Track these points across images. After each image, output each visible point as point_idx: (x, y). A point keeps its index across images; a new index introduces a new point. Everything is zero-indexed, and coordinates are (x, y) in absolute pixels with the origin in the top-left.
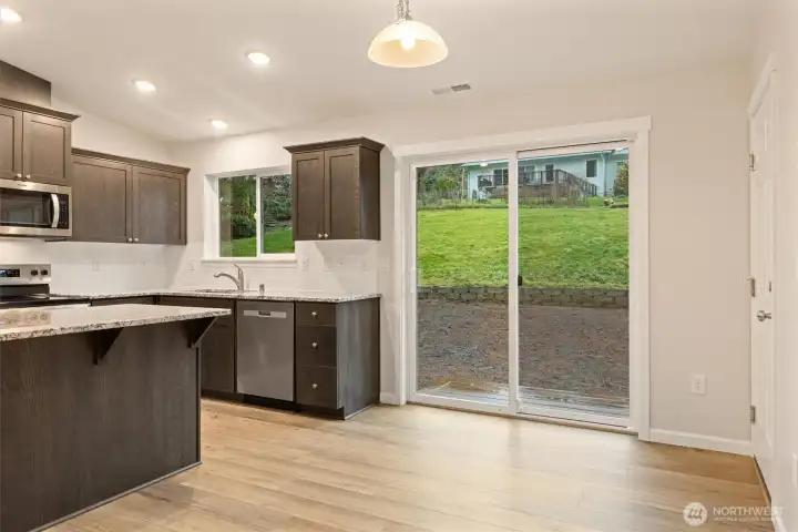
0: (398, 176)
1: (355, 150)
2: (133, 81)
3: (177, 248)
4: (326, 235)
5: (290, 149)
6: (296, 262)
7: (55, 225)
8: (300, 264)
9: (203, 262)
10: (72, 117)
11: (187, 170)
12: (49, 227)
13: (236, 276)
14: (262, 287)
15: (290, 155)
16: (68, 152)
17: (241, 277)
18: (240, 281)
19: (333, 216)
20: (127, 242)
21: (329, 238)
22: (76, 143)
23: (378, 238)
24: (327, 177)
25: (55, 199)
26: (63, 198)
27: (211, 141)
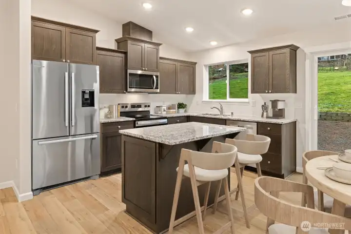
0: (308, 62)
1: (287, 50)
2: (185, 28)
3: (191, 96)
4: (270, 91)
5: (250, 52)
6: (248, 103)
7: (154, 88)
8: (251, 104)
9: (203, 102)
10: (160, 44)
11: (196, 63)
12: (152, 88)
13: (220, 109)
14: (232, 113)
15: (250, 55)
16: (159, 58)
17: (222, 109)
18: (221, 111)
19: (274, 82)
20: (176, 93)
21: (271, 93)
22: (161, 55)
23: (296, 93)
24: (271, 64)
25: (154, 77)
26: (157, 77)
27: (208, 50)
